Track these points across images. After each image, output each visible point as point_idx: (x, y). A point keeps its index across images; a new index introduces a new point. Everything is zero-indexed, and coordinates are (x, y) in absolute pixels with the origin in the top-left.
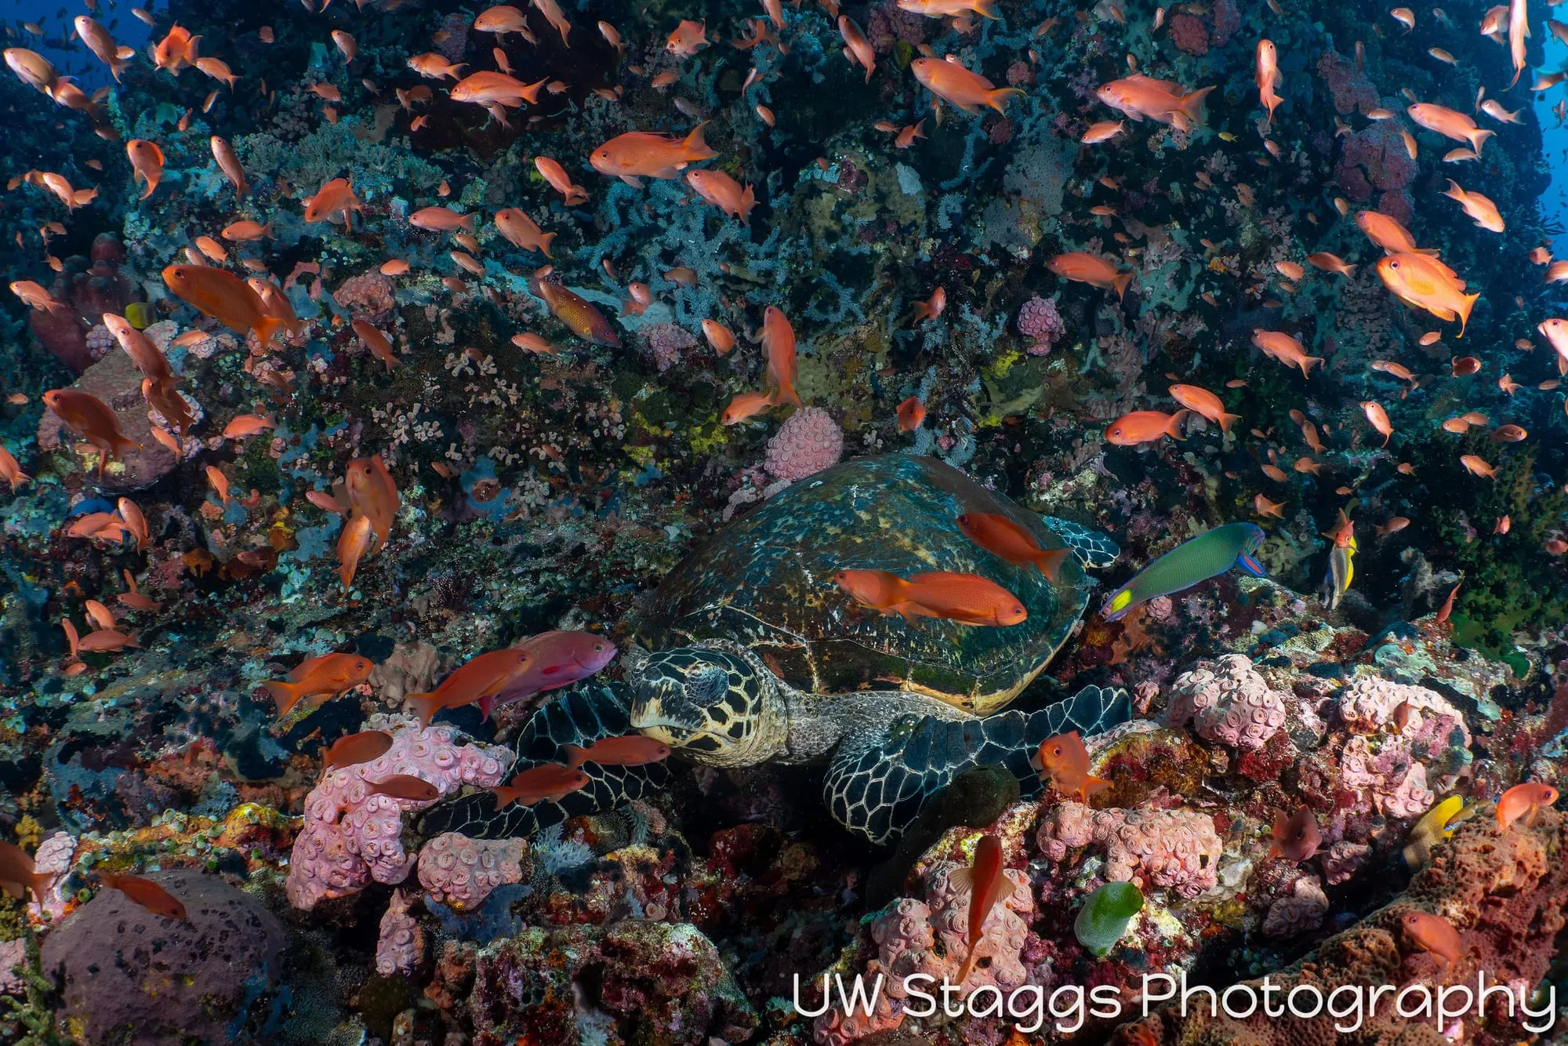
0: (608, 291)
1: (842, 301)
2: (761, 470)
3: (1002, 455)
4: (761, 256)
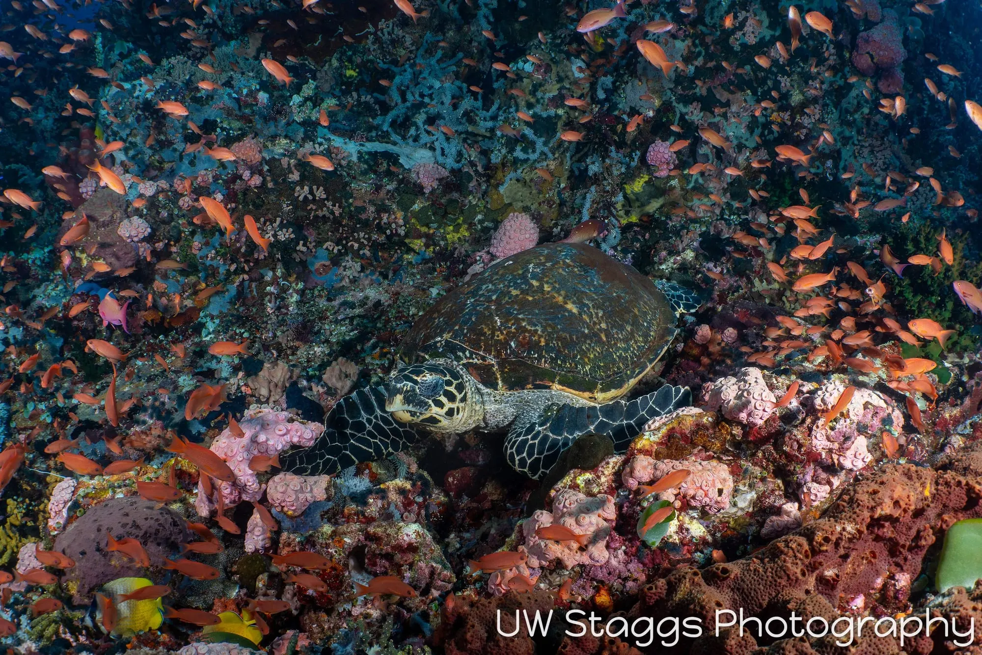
0: (395, 144)
1: (537, 146)
2: (488, 253)
3: (638, 240)
4: (488, 119)
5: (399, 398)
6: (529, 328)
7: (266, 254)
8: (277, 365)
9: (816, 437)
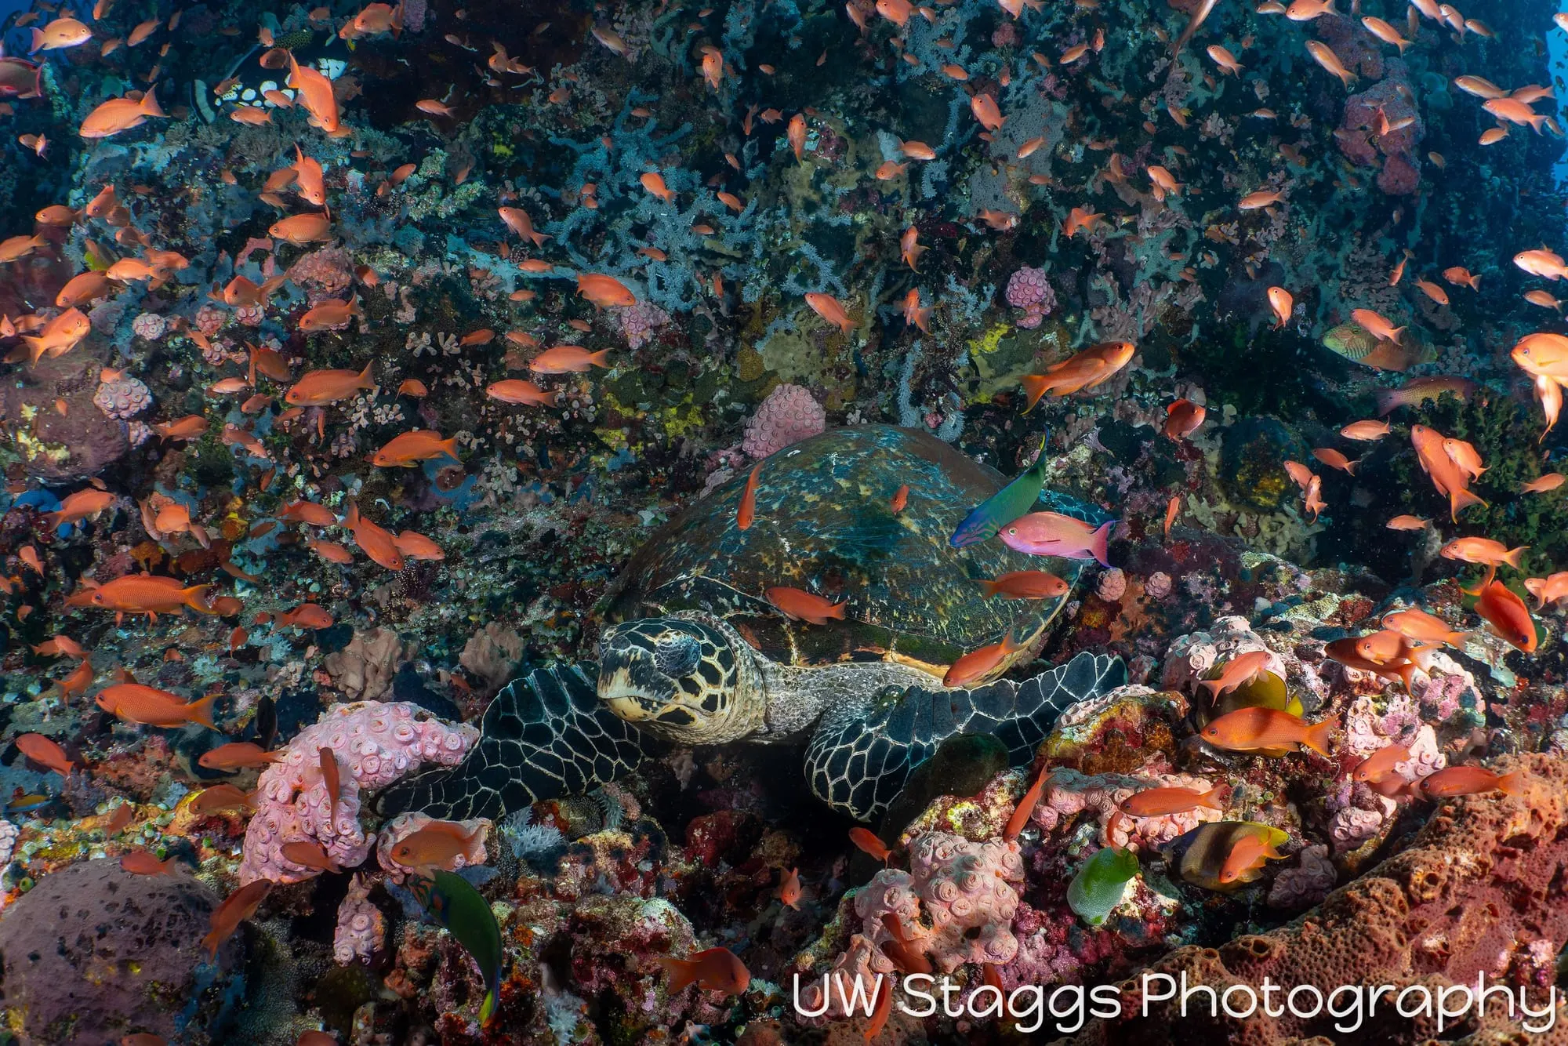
2: (740, 451)
3: (992, 433)
4: (737, 229)
5: (621, 676)
6: (841, 556)
7: (352, 449)
8: (377, 635)
9: (1354, 729)
